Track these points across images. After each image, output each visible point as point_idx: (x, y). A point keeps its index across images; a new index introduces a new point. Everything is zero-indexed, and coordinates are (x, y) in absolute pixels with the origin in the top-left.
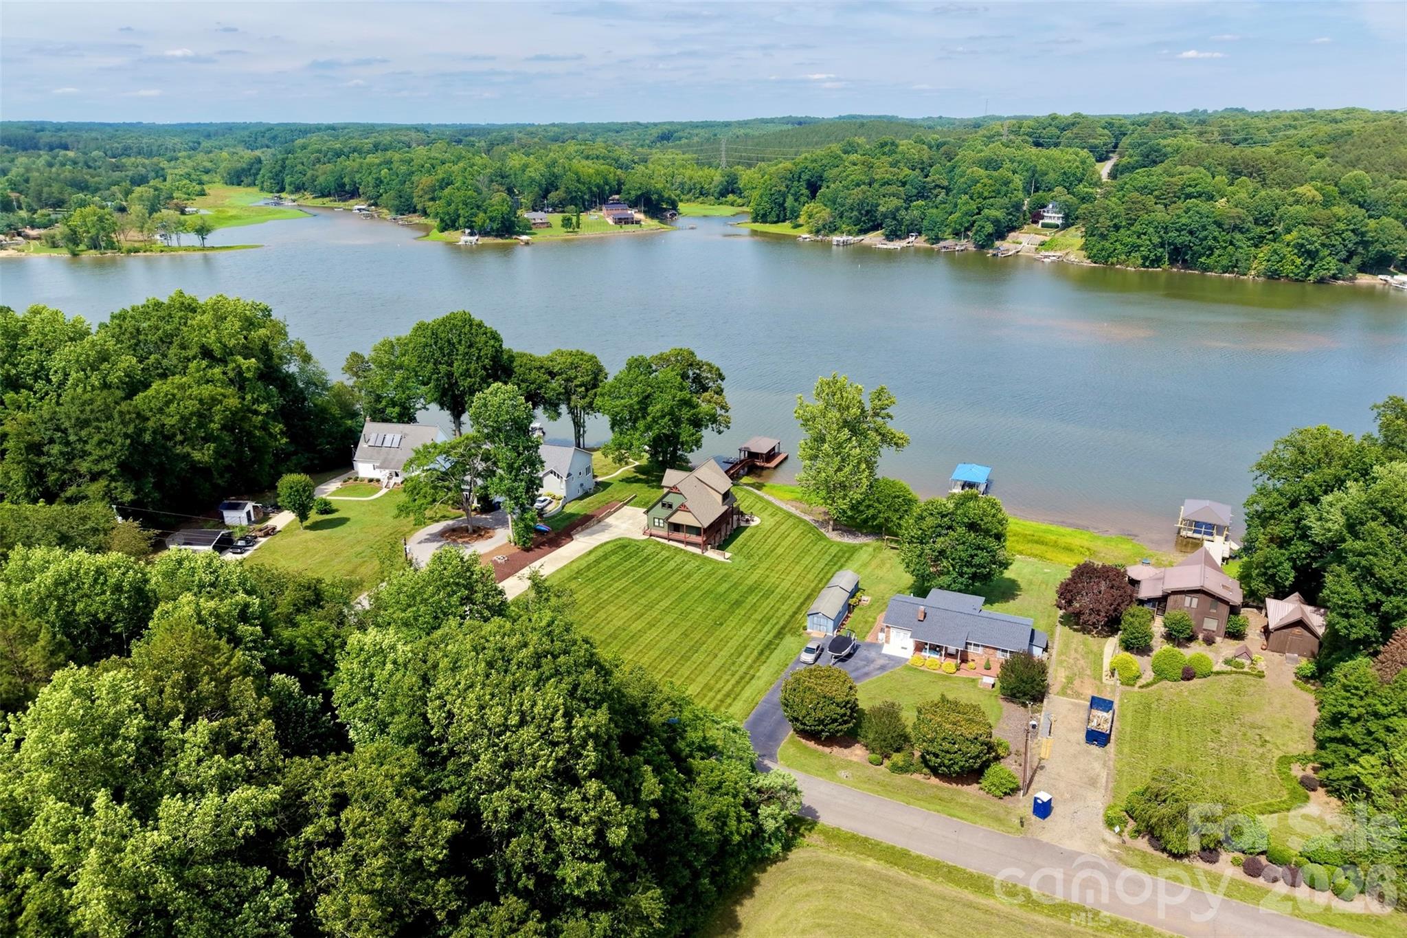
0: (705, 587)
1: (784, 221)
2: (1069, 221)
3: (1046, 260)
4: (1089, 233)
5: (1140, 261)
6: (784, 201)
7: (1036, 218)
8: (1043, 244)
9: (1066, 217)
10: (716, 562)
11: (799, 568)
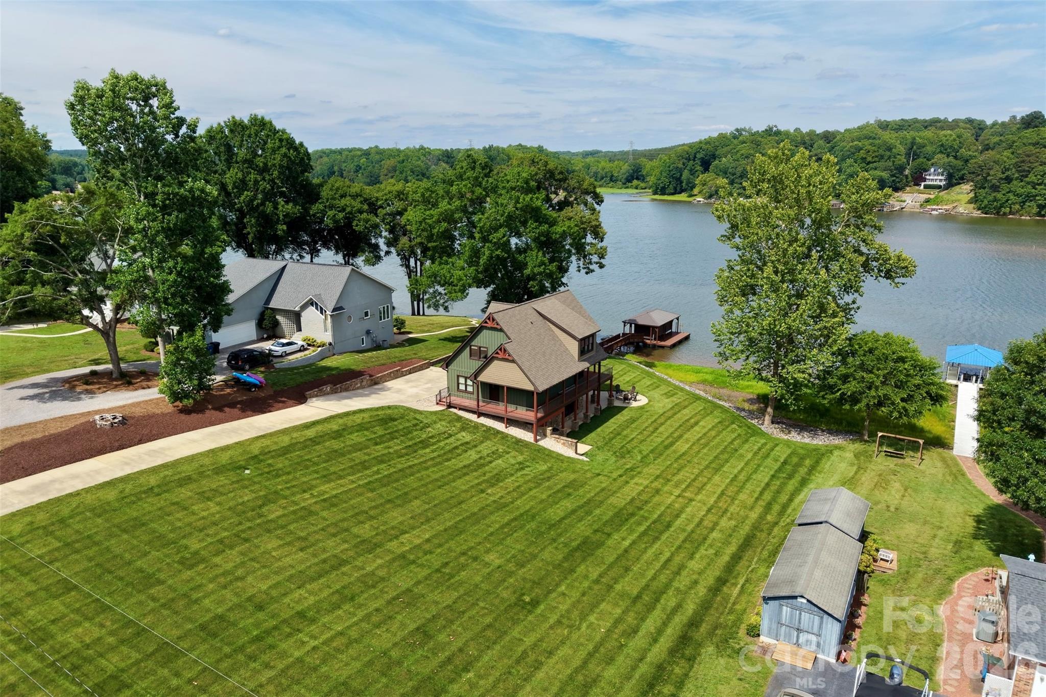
0: (523, 504)
1: (680, 193)
2: (953, 181)
3: (934, 213)
4: (979, 186)
6: (681, 175)
8: (927, 201)
9: (950, 177)
10: (559, 458)
11: (719, 482)
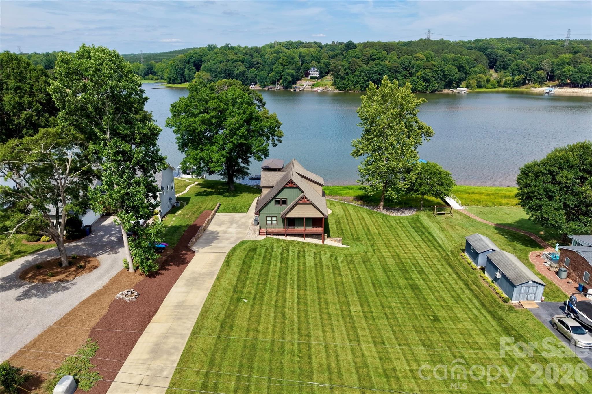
1: (184, 83)
2: (323, 74)
3: (319, 91)
4: (336, 77)
5: (359, 88)
6: (183, 73)
7: (307, 74)
8: (314, 85)
9: (321, 73)
10: (341, 249)
